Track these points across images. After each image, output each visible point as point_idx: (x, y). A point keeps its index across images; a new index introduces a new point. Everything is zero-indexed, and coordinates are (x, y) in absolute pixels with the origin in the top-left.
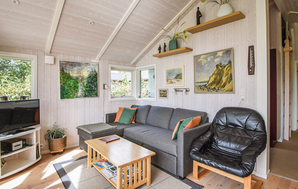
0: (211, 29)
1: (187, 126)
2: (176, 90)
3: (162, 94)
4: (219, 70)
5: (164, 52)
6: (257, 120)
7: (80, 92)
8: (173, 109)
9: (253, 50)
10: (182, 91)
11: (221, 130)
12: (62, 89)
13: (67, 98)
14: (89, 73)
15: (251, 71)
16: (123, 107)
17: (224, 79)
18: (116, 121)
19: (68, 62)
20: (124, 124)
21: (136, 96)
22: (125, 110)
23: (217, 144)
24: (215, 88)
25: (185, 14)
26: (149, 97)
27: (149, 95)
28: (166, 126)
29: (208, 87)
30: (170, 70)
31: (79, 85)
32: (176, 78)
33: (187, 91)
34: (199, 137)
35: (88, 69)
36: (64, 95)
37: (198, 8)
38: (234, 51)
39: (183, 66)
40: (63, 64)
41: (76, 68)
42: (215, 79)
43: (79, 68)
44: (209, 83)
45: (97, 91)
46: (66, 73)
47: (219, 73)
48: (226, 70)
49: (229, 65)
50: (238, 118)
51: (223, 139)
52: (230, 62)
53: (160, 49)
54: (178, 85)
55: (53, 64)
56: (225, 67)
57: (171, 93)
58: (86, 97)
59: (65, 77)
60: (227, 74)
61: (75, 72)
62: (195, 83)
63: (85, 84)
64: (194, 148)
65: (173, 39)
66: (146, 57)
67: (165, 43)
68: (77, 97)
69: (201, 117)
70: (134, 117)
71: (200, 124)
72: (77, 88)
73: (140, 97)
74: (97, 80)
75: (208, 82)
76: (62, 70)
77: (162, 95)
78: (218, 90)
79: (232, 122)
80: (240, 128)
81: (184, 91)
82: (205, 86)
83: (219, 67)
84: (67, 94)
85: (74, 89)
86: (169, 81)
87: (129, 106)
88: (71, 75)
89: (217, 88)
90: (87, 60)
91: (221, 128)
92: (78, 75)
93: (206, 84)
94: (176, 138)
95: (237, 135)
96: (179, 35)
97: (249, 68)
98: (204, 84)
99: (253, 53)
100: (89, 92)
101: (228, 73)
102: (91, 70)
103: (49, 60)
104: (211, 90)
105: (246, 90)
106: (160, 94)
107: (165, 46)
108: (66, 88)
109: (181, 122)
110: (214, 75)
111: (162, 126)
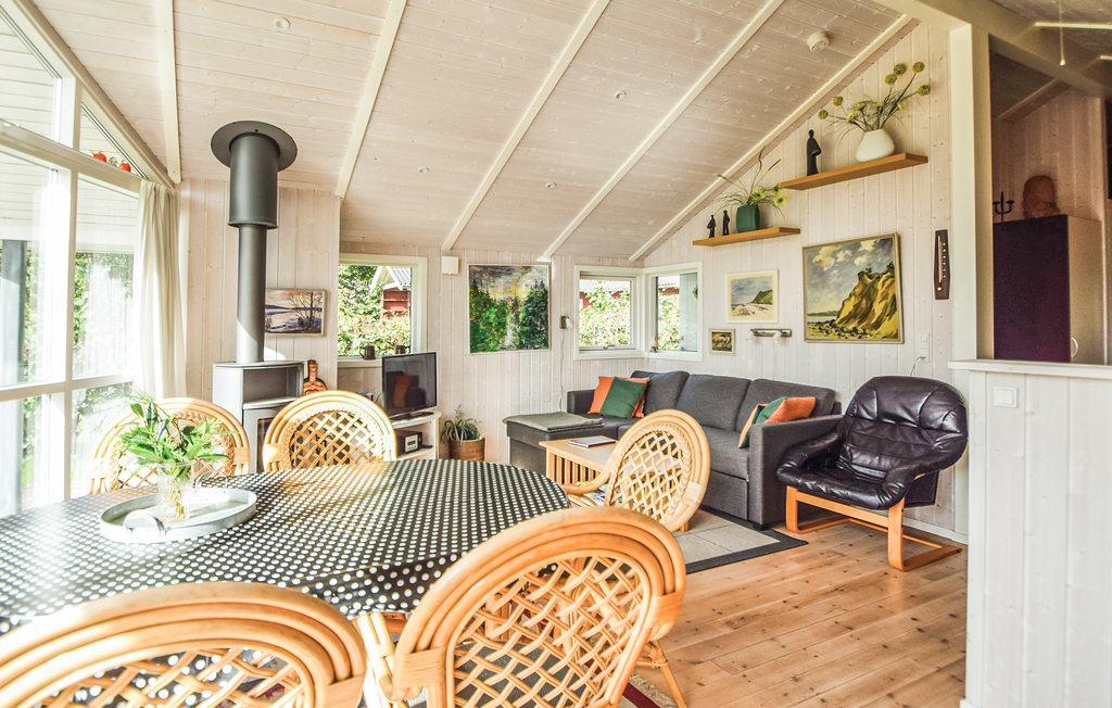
0: (847, 182)
1: (773, 416)
2: (757, 333)
3: (718, 342)
4: (866, 285)
5: (724, 234)
6: (946, 405)
7: (510, 338)
8: (749, 383)
9: (945, 239)
10: (771, 335)
11: (863, 429)
12: (474, 329)
13: (484, 350)
14: (529, 290)
15: (942, 290)
16: (611, 375)
17: (878, 308)
18: (592, 411)
19: (485, 268)
20: (615, 418)
21: (643, 348)
22: (617, 383)
23: (850, 461)
24: (855, 330)
25: (779, 139)
26: (683, 349)
27: (682, 344)
28: (728, 423)
29: (840, 326)
30: (741, 281)
31: (508, 319)
32: (757, 301)
33: (785, 335)
34: (804, 443)
35: (528, 281)
36: (478, 342)
37: (811, 133)
38: (902, 240)
39: (776, 272)
40: (475, 272)
41: (501, 281)
42: (856, 307)
43: (508, 278)
44: (842, 316)
45: (547, 334)
46: (482, 294)
47: (867, 294)
48: (883, 284)
49: (889, 274)
50: (904, 400)
51: (864, 450)
52: (891, 267)
53: (712, 225)
54: (761, 319)
55: (457, 272)
56: (879, 278)
57: (743, 340)
58: (521, 348)
59: (480, 302)
60: (885, 297)
61: (500, 289)
62: (807, 315)
63: (521, 317)
64: (787, 461)
65: (748, 203)
66: (674, 241)
67: (725, 212)
68: (503, 349)
69: (817, 400)
70: (641, 402)
71: (812, 415)
72: (504, 327)
73: (655, 349)
74: (546, 307)
75: (839, 313)
76: (474, 286)
77: (720, 345)
78: (865, 333)
79: (891, 411)
80: (909, 424)
81: (775, 337)
82: (832, 323)
83: (866, 277)
84: (482, 341)
85: (497, 331)
86: (738, 308)
87: (626, 375)
88: (491, 297)
89: (860, 330)
90: (525, 259)
91: (865, 427)
92: (506, 296)
93: (835, 318)
94: (746, 445)
95: (900, 439)
96: (763, 196)
97: (937, 284)
98: (830, 318)
99: (946, 247)
100: (529, 337)
101: (888, 294)
102: (533, 284)
103: (449, 265)
104: (847, 335)
105: (931, 335)
106: (713, 341)
107: (726, 219)
108: (482, 327)
109: (761, 408)
110: (853, 298)
111: (718, 423)
